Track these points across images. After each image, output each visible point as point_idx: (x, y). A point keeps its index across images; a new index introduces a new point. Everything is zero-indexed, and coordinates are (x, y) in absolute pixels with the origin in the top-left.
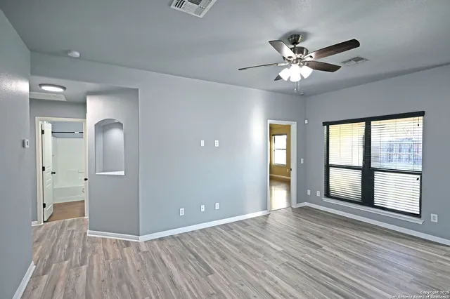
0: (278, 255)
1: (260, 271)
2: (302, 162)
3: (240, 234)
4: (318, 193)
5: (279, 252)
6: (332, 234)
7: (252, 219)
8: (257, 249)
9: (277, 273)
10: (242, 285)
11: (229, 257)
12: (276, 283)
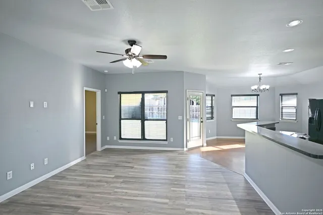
0: (115, 179)
1: (112, 192)
2: (104, 118)
3: (76, 177)
4: (115, 138)
5: (113, 178)
6: (133, 159)
7: (75, 165)
8: (99, 181)
9: (122, 188)
10: (108, 203)
11: (82, 194)
12: (126, 193)
